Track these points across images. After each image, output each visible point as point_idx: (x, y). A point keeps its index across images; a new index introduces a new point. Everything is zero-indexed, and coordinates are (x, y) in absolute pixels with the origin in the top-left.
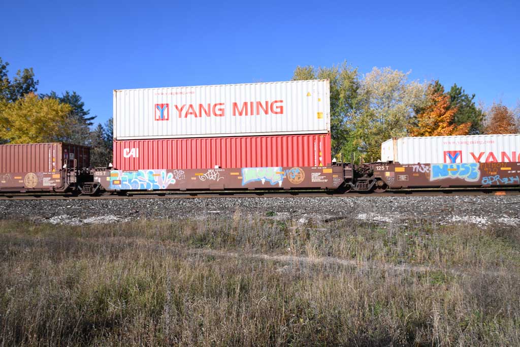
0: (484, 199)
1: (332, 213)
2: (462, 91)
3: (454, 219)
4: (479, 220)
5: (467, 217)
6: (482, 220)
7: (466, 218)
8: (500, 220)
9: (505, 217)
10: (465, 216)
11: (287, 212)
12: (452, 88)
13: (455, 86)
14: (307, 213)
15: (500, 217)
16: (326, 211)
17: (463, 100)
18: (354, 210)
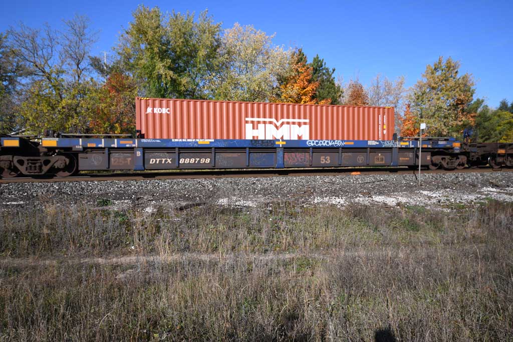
0: (342, 179)
1: (188, 199)
2: (323, 64)
3: (316, 201)
4: (338, 200)
5: (328, 198)
6: (341, 201)
7: (326, 199)
8: (356, 200)
9: (360, 197)
10: (326, 197)
11: (127, 199)
12: (315, 59)
13: (318, 58)
14: (156, 200)
15: (356, 197)
16: (180, 197)
17: (324, 74)
18: (214, 194)
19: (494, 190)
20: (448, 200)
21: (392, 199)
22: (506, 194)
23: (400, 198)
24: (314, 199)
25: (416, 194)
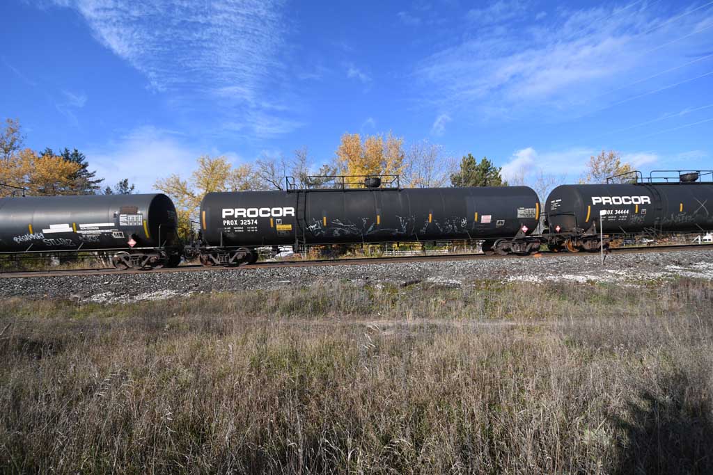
3: (511, 279)
4: (531, 278)
5: (521, 276)
9: (550, 276)
11: (359, 279)
14: (380, 279)
16: (398, 277)
19: (678, 267)
20: (636, 277)
21: (581, 277)
22: (692, 271)
23: (588, 276)
24: (509, 277)
25: (603, 273)
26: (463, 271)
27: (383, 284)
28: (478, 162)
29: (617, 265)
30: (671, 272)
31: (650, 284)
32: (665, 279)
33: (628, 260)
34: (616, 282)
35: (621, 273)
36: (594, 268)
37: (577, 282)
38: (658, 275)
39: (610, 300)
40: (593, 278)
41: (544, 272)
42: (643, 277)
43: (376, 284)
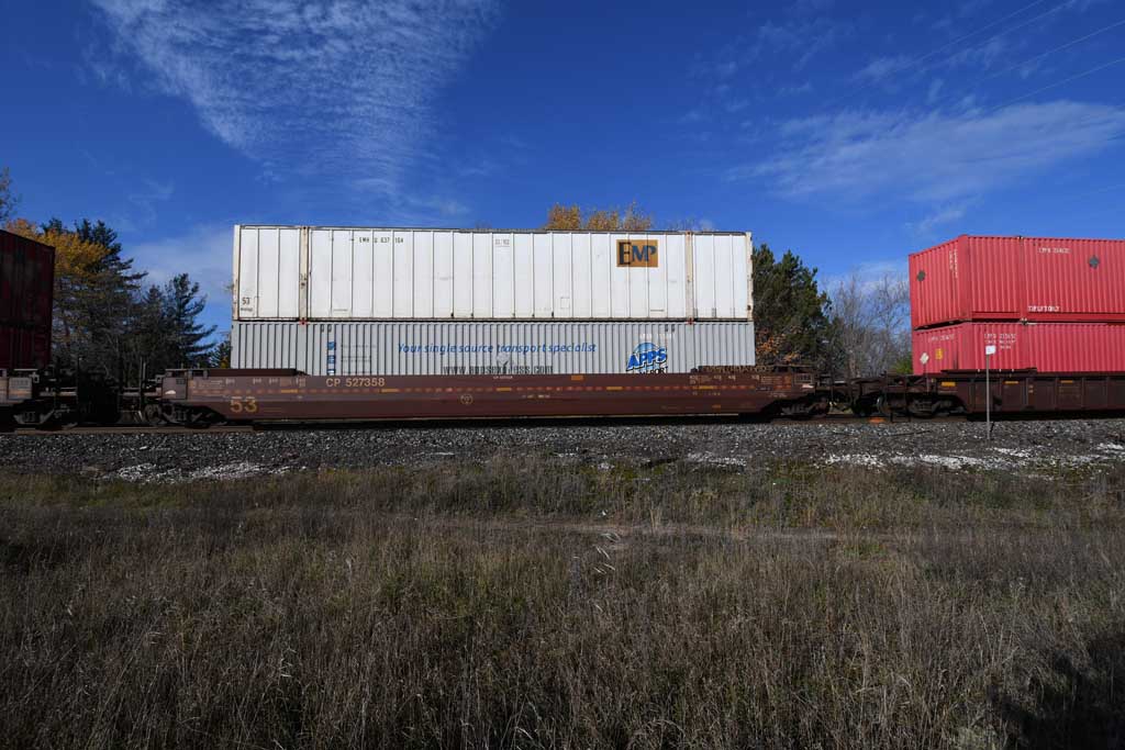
0: (859, 429)
1: (648, 453)
3: (832, 461)
5: (848, 455)
6: (871, 460)
7: (847, 458)
8: (895, 459)
9: (898, 455)
10: (845, 454)
11: (572, 452)
12: (785, 256)
14: (607, 454)
15: (893, 456)
16: (637, 451)
17: (800, 277)
19: (1119, 447)
20: (1047, 463)
21: (952, 460)
23: (965, 458)
24: (828, 457)
25: (990, 453)
26: (749, 443)
27: (612, 463)
28: (778, 259)
29: (1014, 440)
30: (1107, 455)
31: (1070, 474)
32: (1098, 467)
33: (1032, 432)
34: (1011, 469)
35: (1020, 455)
36: (976, 446)
37: (946, 467)
38: (1084, 459)
39: (1002, 500)
40: (972, 461)
41: (889, 449)
42: (1058, 462)
43: (600, 462)
